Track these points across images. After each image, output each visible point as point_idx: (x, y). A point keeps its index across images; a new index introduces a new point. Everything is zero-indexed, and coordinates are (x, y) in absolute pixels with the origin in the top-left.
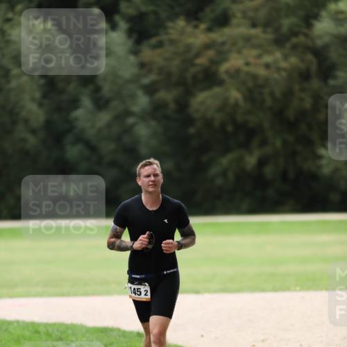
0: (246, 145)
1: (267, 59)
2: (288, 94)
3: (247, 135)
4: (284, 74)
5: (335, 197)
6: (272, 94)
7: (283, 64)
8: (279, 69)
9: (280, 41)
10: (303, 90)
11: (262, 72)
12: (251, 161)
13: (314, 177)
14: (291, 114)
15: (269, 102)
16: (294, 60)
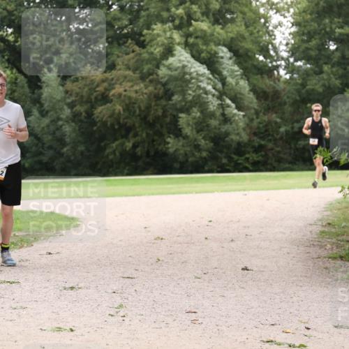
0: (126, 136)
1: (137, 88)
2: (148, 108)
3: (126, 130)
4: (145, 96)
5: (177, 165)
6: (140, 107)
7: (145, 91)
8: (143, 93)
9: (143, 78)
10: (156, 105)
11: (134, 95)
12: (129, 145)
13: (165, 154)
14: (150, 118)
15: (138, 112)
16: (151, 88)
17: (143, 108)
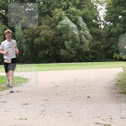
0: (45, 49)
1: (49, 32)
2: (54, 39)
3: (46, 47)
4: (53, 35)
5: (64, 60)
6: (50, 39)
7: (53, 33)
8: (52, 34)
9: (52, 28)
10: (57, 38)
11: (48, 34)
12: (47, 52)
13: (60, 56)
14: (54, 43)
15: (50, 41)
16: (55, 32)
17: (52, 39)
